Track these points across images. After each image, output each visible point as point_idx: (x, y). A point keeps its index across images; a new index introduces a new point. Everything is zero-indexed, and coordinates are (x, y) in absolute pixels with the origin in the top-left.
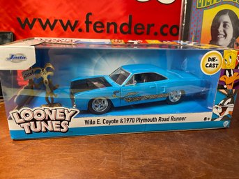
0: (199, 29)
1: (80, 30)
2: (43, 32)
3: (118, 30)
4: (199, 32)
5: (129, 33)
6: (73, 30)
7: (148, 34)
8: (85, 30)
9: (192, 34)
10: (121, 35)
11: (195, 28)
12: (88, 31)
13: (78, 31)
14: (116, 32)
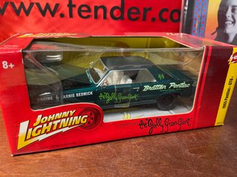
1: (62, 15)
2: (16, 18)
3: (108, 15)
4: (204, 17)
5: (122, 18)
6: (53, 16)
7: (144, 20)
8: (68, 16)
9: (196, 19)
10: (112, 21)
12: (71, 16)
13: (59, 17)
14: (105, 17)
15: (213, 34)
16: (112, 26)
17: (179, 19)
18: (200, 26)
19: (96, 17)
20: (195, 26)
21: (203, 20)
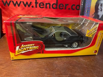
0: (89, 7)
1: (33, 7)
2: (14, 7)
3: (51, 7)
4: (89, 8)
5: (56, 8)
6: (29, 7)
8: (35, 7)
9: (86, 9)
10: (53, 9)
11: (87, 7)
12: (36, 7)
13: (31, 7)
14: (50, 8)
15: (93, 15)
16: (52, 11)
17: (79, 9)
18: (87, 12)
19: (46, 8)
20: (86, 11)
21: (89, 9)
